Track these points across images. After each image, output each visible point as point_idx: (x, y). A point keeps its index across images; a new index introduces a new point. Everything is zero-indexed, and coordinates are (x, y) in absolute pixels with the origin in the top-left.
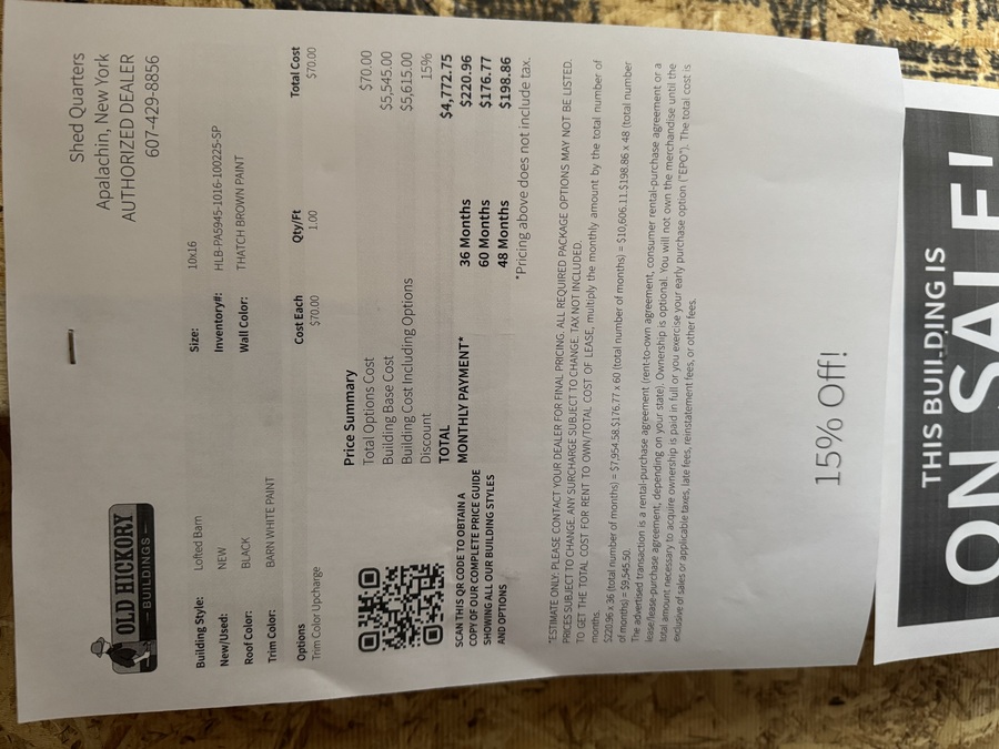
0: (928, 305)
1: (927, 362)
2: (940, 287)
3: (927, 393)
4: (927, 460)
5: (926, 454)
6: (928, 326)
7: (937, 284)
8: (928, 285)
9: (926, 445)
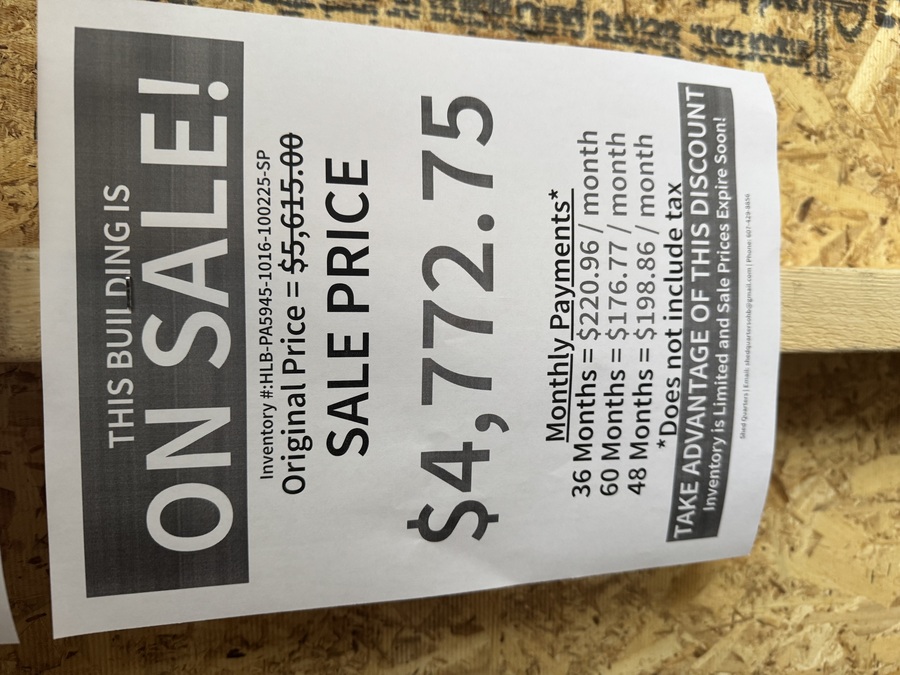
0: (107, 248)
1: (109, 311)
2: (123, 230)
3: (109, 345)
4: (115, 418)
5: (111, 412)
6: (108, 271)
7: (118, 225)
8: (107, 226)
9: (110, 402)
